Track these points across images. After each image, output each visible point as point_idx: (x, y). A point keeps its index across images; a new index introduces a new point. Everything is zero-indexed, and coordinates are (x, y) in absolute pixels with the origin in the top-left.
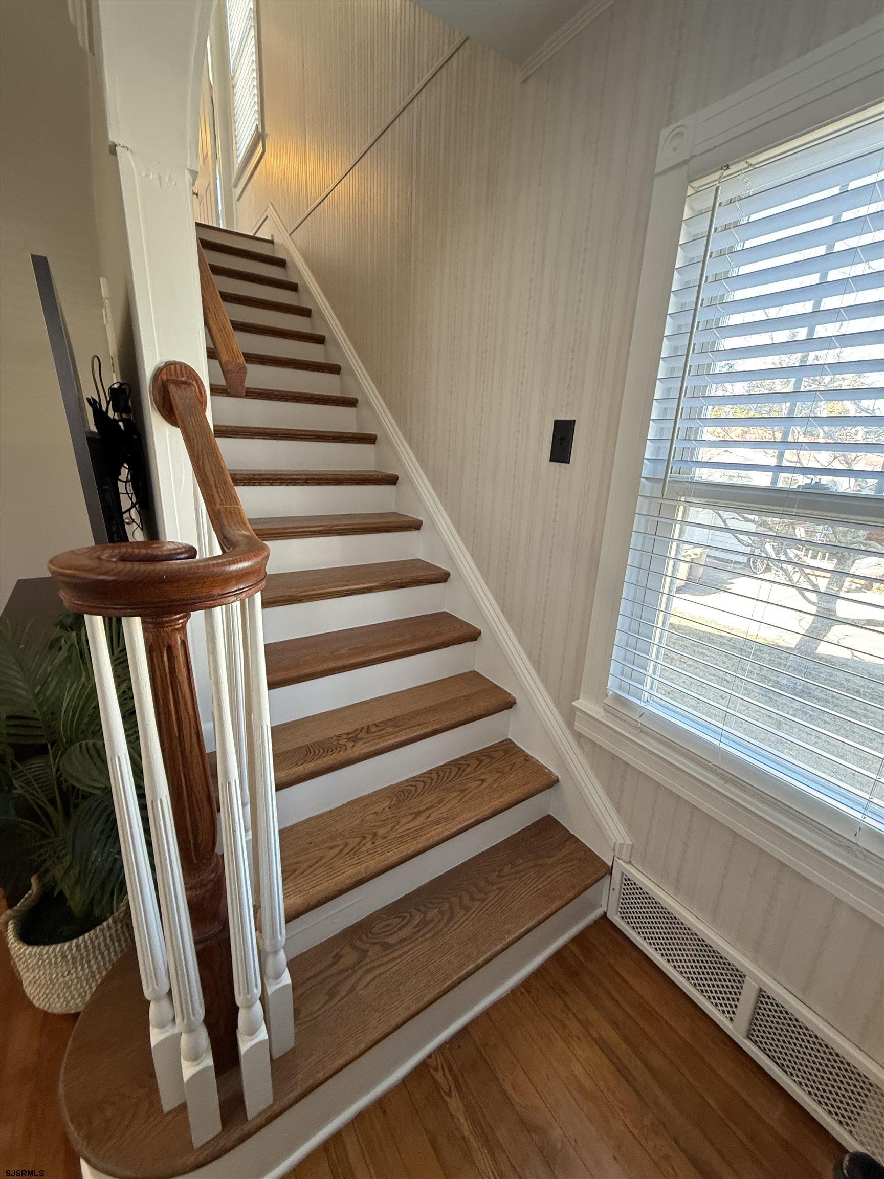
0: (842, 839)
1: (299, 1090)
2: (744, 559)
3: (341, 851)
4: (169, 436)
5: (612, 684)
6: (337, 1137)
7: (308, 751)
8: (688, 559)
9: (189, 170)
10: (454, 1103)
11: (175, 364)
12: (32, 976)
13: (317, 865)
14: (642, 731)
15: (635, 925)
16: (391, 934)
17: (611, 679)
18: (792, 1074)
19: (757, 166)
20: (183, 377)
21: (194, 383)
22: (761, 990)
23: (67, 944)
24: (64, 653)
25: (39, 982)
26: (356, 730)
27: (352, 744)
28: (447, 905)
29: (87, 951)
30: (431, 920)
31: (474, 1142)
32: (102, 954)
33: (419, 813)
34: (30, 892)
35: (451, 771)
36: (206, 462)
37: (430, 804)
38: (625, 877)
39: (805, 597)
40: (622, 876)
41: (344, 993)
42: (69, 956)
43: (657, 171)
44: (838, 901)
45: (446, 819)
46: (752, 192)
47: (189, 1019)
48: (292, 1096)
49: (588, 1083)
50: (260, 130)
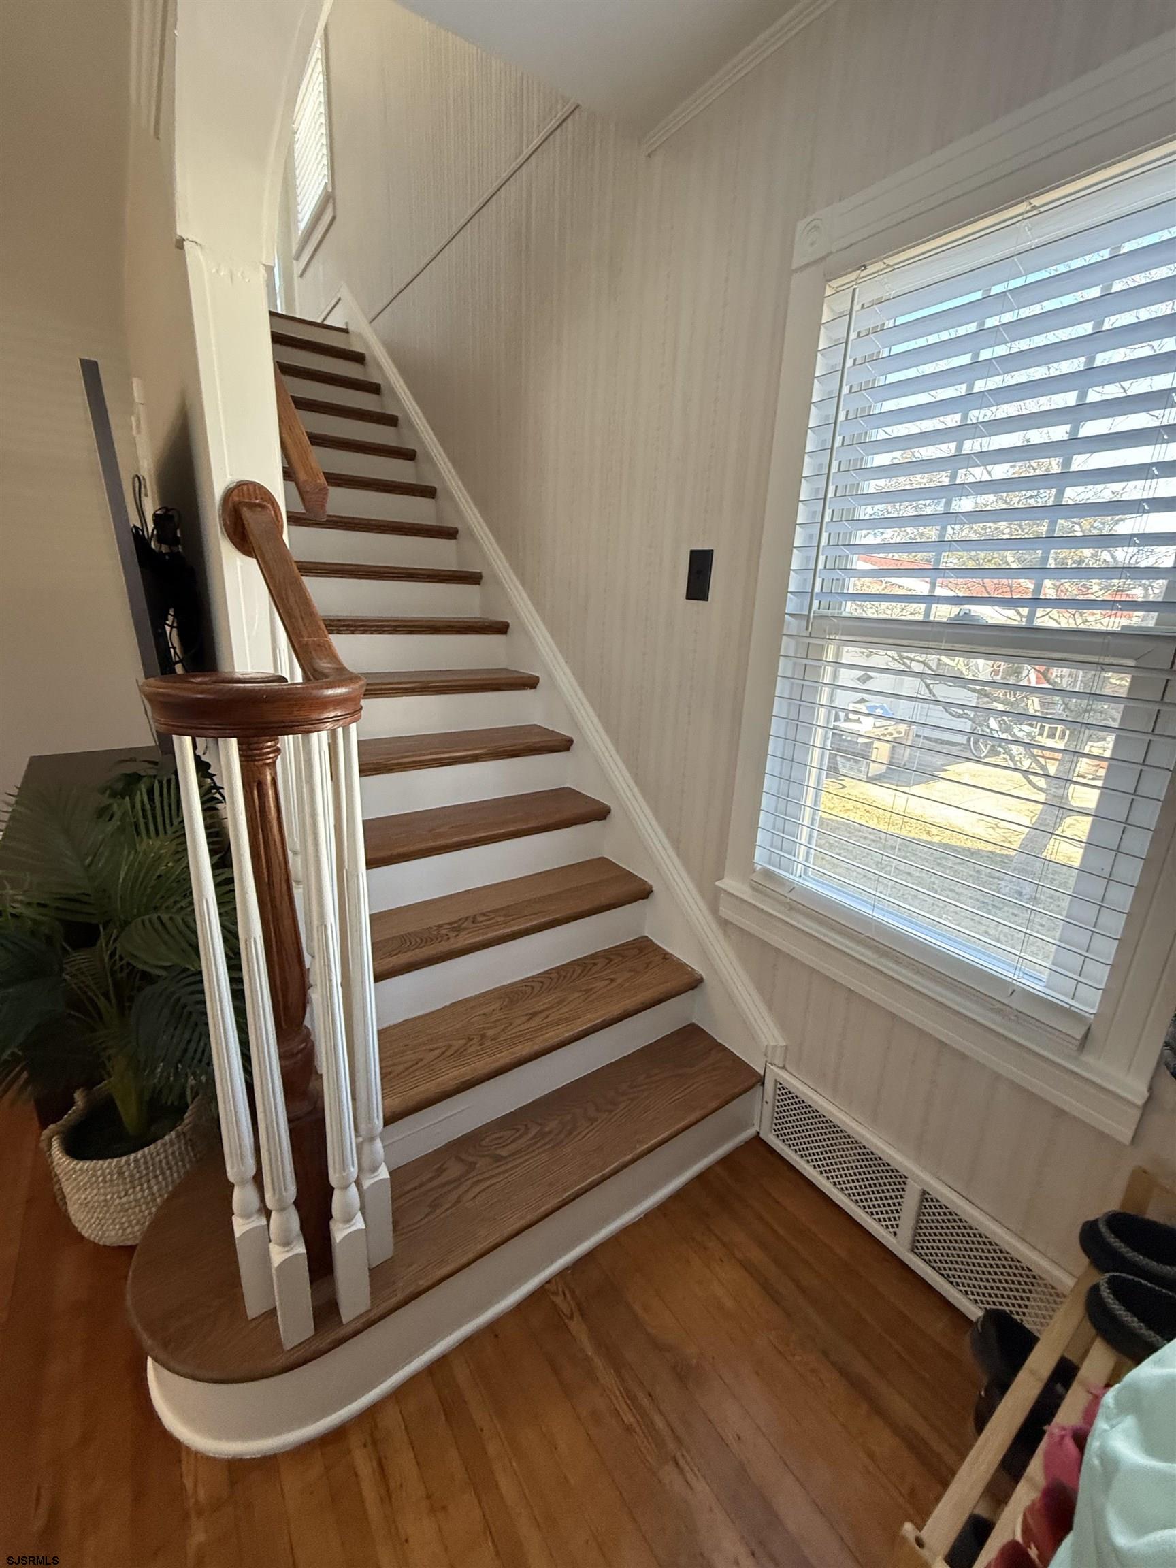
0: (995, 1002)
1: (400, 1297)
2: (962, 739)
3: (443, 1053)
4: (241, 567)
5: (760, 857)
6: (442, 1362)
7: (404, 942)
8: (889, 738)
9: (264, 265)
10: (577, 1327)
11: (247, 483)
12: (83, 1197)
13: (416, 1067)
14: (791, 908)
15: (791, 1143)
16: (504, 1146)
17: (758, 851)
18: (957, 1284)
19: (896, 267)
20: (256, 499)
21: (269, 505)
22: (924, 1192)
23: (124, 1159)
24: (116, 822)
25: (90, 1205)
26: (460, 920)
27: (456, 933)
28: (569, 1117)
29: (147, 1168)
30: (550, 1132)
31: (598, 1362)
32: (163, 1173)
33: (535, 1014)
34: (74, 1108)
35: (574, 971)
36: (290, 593)
37: (549, 1005)
38: (779, 1086)
39: (1030, 782)
40: (776, 1085)
41: (447, 1206)
42: (127, 1173)
43: (794, 266)
44: (997, 1077)
45: (567, 1020)
46: (893, 294)
47: (280, 1194)
48: (394, 1301)
49: (729, 1303)
50: (330, 190)
